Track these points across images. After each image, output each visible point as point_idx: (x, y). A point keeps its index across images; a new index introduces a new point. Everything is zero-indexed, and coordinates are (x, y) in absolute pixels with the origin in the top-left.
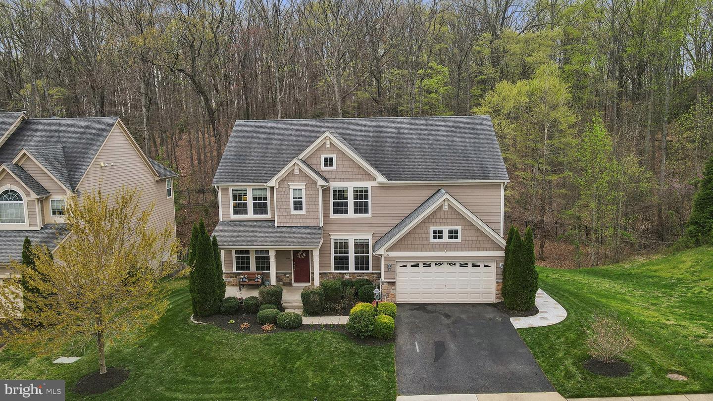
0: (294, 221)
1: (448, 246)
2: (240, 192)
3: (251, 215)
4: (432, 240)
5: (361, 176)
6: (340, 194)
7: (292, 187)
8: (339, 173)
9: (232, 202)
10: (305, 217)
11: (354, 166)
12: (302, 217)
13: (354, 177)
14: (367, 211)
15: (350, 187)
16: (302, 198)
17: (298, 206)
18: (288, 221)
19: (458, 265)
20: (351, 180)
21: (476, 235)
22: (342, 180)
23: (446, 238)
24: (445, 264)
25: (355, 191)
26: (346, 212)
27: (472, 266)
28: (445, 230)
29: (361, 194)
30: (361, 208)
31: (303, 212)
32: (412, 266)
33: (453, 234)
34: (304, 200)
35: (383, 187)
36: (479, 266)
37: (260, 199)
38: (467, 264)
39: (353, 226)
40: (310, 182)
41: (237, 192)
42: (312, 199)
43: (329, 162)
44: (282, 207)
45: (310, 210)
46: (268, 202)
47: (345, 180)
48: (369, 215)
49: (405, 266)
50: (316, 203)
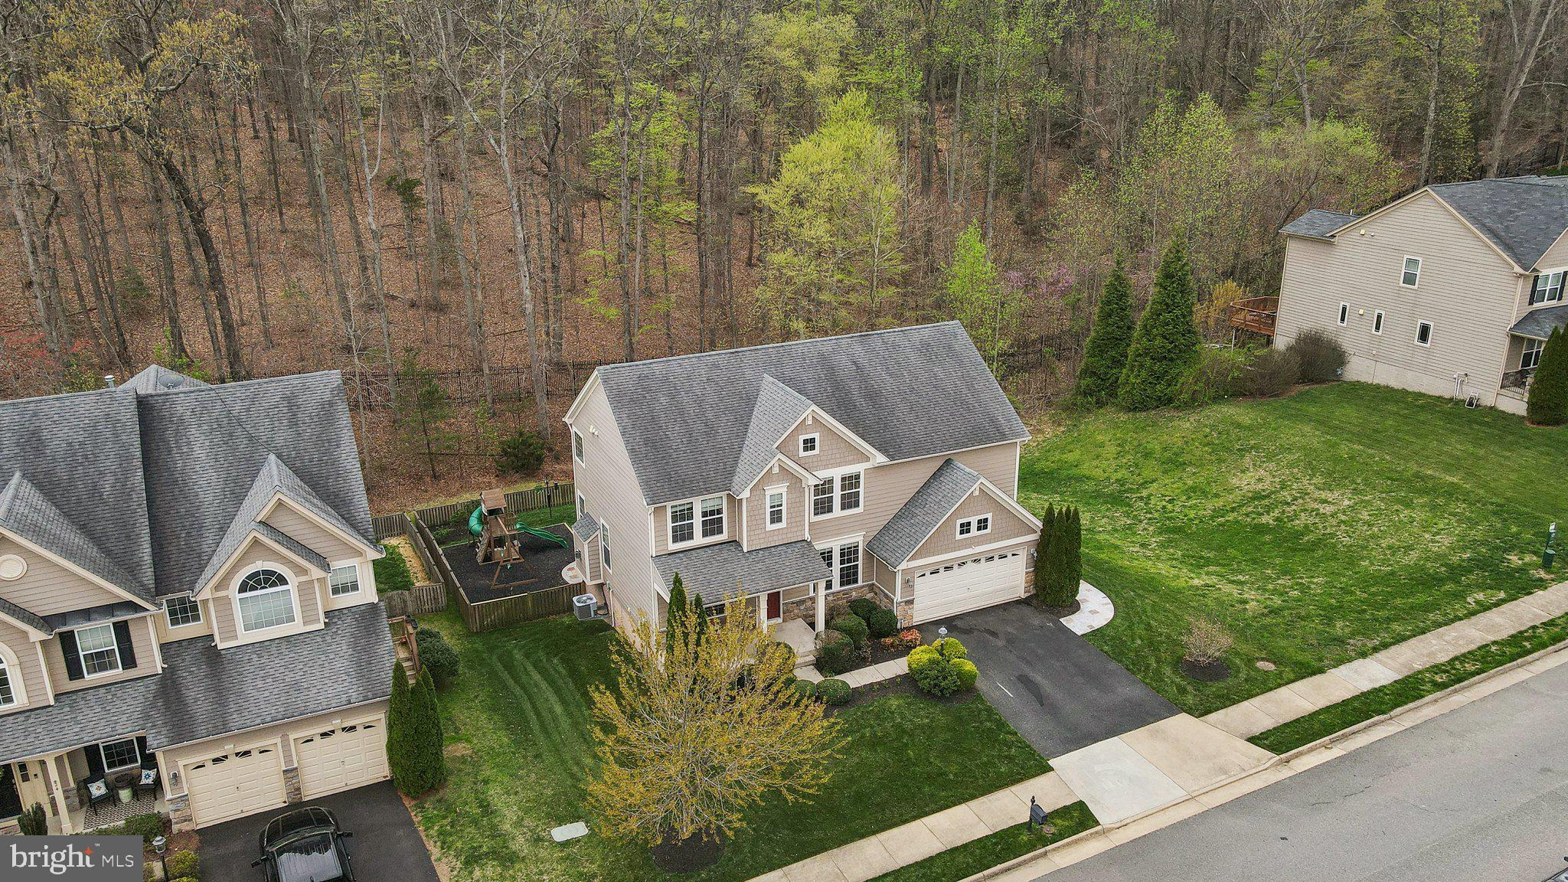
0: (770, 539)
1: (975, 540)
2: (681, 508)
3: (698, 539)
4: (958, 537)
5: (851, 458)
6: (823, 488)
7: (768, 493)
8: (823, 458)
9: (670, 525)
10: (786, 531)
11: (843, 445)
12: (781, 532)
13: (842, 460)
14: (857, 505)
15: (837, 473)
16: (781, 505)
17: (776, 517)
18: (762, 541)
19: (983, 561)
20: (839, 465)
21: (1008, 520)
22: (826, 467)
23: (974, 531)
24: (969, 563)
25: (843, 479)
26: (830, 510)
27: (999, 559)
28: (975, 521)
29: (851, 481)
30: (849, 502)
31: (783, 525)
32: (932, 574)
33: (982, 524)
34: (784, 508)
35: (880, 469)
36: (1006, 557)
37: (712, 513)
38: (993, 558)
39: (840, 527)
40: (794, 481)
41: (678, 509)
42: (797, 505)
43: (809, 444)
44: (754, 523)
45: (793, 520)
46: (724, 515)
47: (830, 466)
48: (860, 509)
49: (924, 575)
50: (801, 509)
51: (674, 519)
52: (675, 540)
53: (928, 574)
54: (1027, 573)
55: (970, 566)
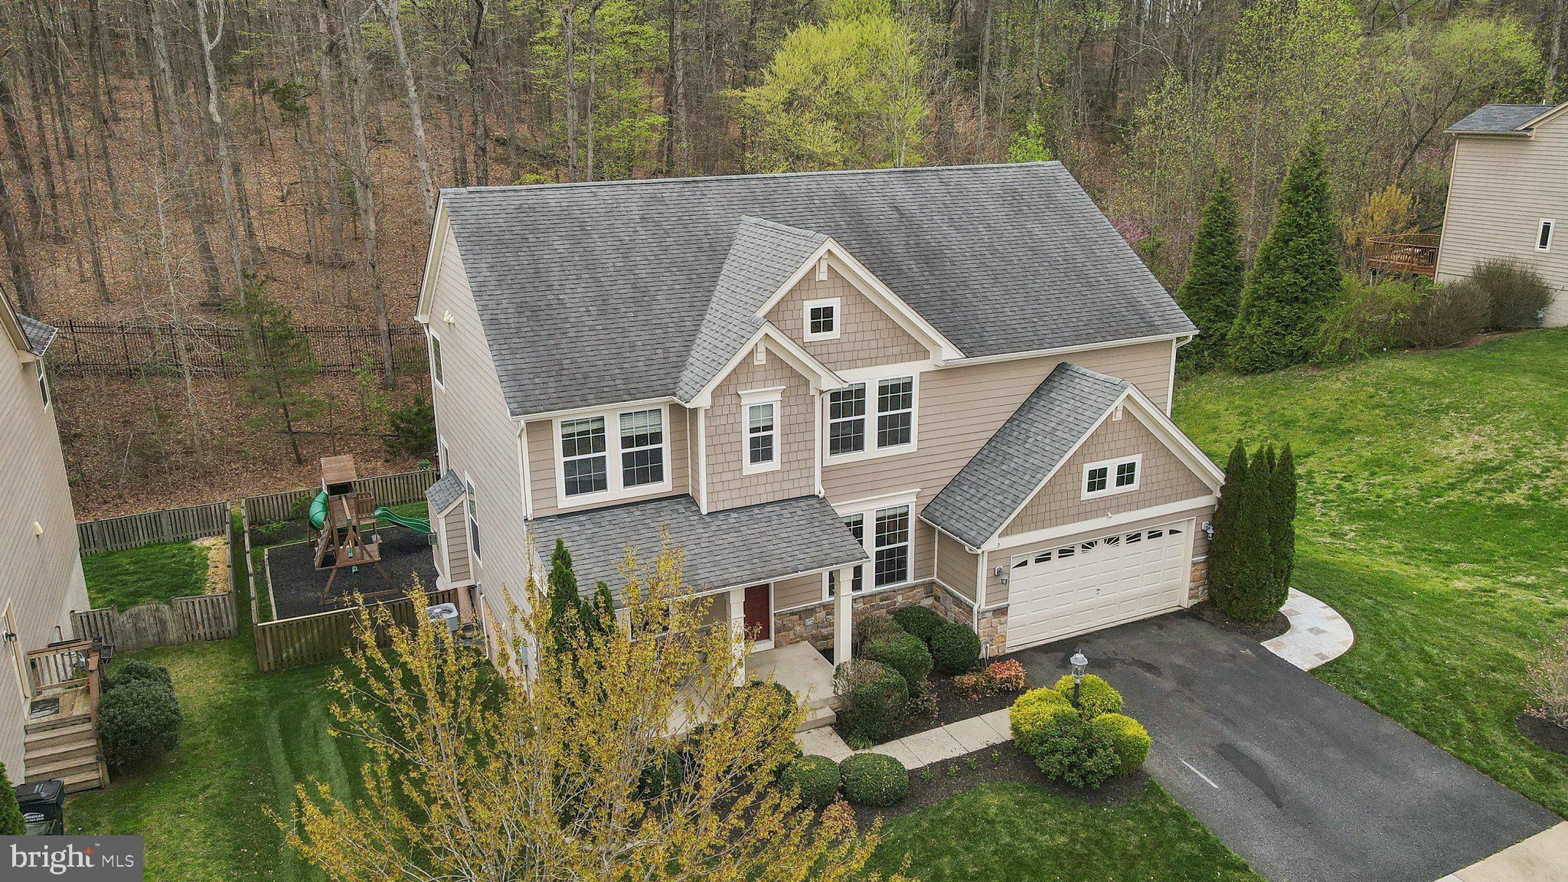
0: (751, 491)
1: (1114, 503)
2: (583, 428)
3: (616, 490)
4: (1084, 495)
6: (848, 402)
7: (747, 402)
8: (846, 347)
9: (560, 460)
10: (779, 477)
11: (881, 325)
12: (770, 478)
16: (770, 428)
17: (761, 450)
18: (736, 494)
19: (1122, 540)
20: (873, 361)
21: (1167, 468)
22: (853, 364)
23: (1111, 485)
24: (1101, 543)
25: (883, 390)
26: (859, 445)
27: (1149, 538)
28: (1113, 468)
29: (895, 395)
30: (894, 432)
32: (1037, 561)
33: (1126, 474)
34: (776, 434)
35: (948, 372)
36: (1160, 535)
37: (642, 439)
38: (1140, 535)
39: (873, 479)
40: (794, 382)
41: (576, 429)
42: (801, 429)
43: (822, 319)
44: (721, 459)
45: (793, 457)
46: (666, 446)
49: (1025, 563)
50: (807, 437)
51: (568, 449)
52: (572, 489)
53: (1031, 561)
54: (1194, 564)
55: (1102, 550)
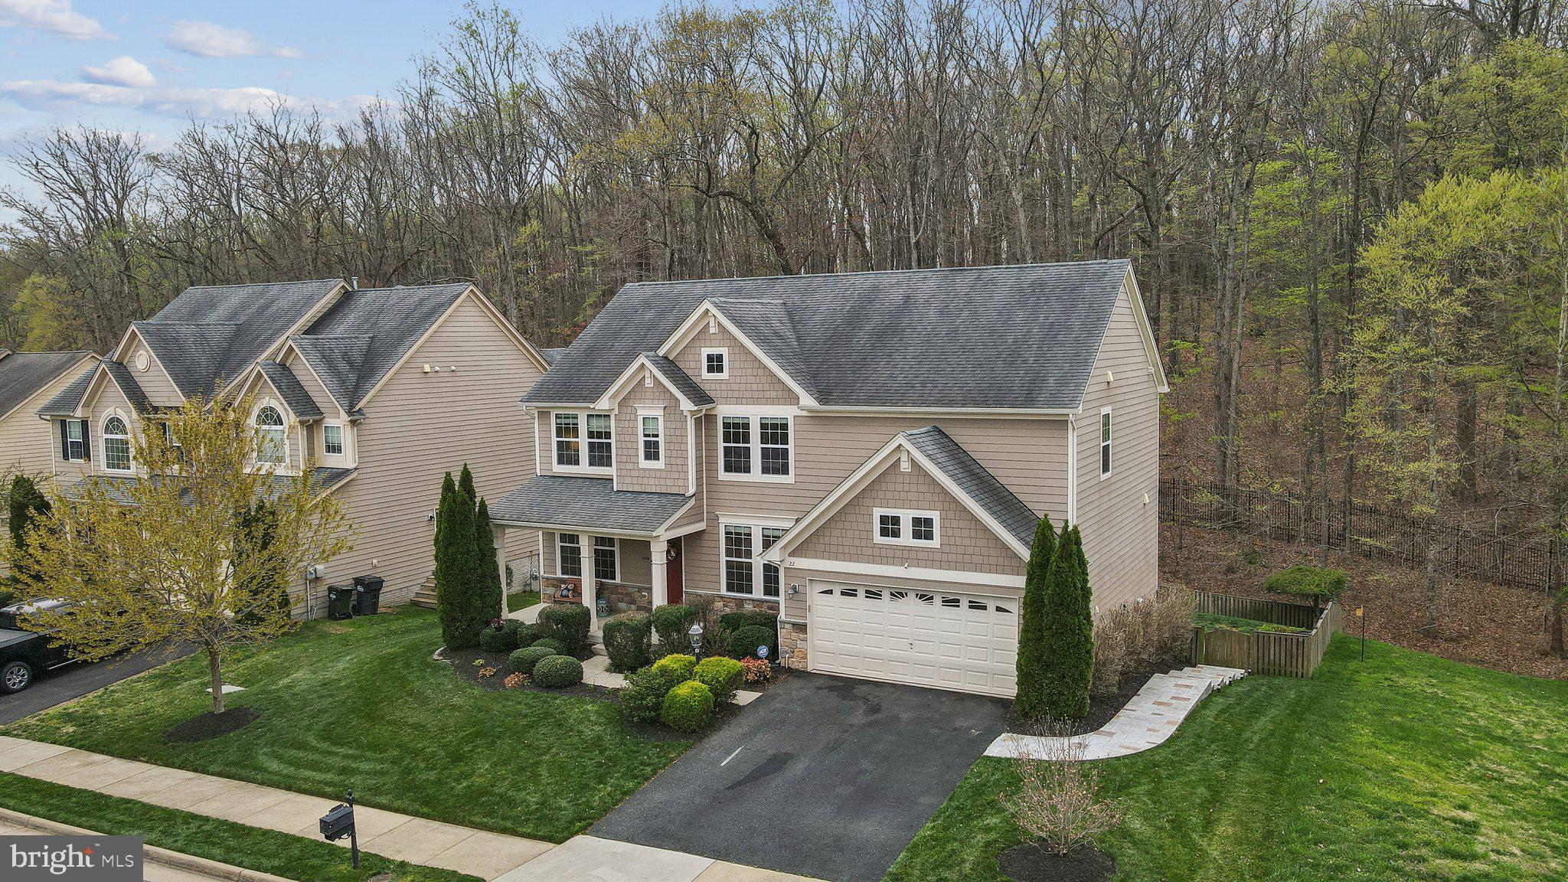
0: (645, 481)
1: (913, 555)
2: (567, 421)
3: (584, 467)
4: (878, 539)
5: (773, 394)
6: (737, 431)
7: (641, 413)
8: (735, 387)
9: (555, 439)
10: (664, 475)
11: (761, 372)
13: (761, 395)
14: (785, 470)
15: (753, 414)
16: (657, 436)
17: (652, 451)
18: (635, 481)
19: (938, 600)
20: (756, 401)
21: (973, 533)
22: (739, 401)
23: (906, 538)
24: (912, 595)
25: (764, 426)
26: (747, 470)
27: (970, 607)
28: (906, 517)
29: (775, 432)
30: (776, 462)
31: (660, 464)
32: (843, 593)
33: (923, 530)
34: (661, 439)
35: (816, 418)
36: (984, 608)
37: (599, 435)
38: (958, 601)
39: (760, 500)
41: (563, 421)
42: (677, 439)
43: (715, 364)
44: (625, 452)
45: (672, 461)
46: (614, 443)
47: (744, 400)
48: (789, 479)
49: (830, 592)
50: (683, 447)
51: (559, 433)
52: (560, 460)
55: (911, 603)
